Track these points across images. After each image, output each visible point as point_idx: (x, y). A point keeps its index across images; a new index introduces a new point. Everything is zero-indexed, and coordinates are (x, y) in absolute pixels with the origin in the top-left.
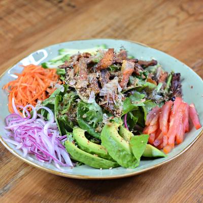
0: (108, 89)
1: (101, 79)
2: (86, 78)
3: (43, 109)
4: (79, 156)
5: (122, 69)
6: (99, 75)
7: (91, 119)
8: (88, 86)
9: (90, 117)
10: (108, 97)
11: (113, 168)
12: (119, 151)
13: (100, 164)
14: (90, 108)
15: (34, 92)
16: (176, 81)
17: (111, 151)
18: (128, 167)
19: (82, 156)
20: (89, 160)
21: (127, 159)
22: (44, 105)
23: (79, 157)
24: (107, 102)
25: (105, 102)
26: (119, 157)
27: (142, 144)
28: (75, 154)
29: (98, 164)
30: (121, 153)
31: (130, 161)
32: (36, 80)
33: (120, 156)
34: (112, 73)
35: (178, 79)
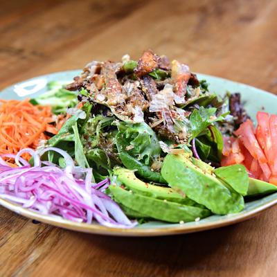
0: (159, 102)
1: (144, 89)
2: (122, 90)
3: (51, 151)
4: (142, 203)
5: (172, 75)
6: (140, 85)
7: (142, 152)
8: (127, 101)
9: (140, 147)
10: (164, 113)
11: (202, 218)
12: (208, 186)
13: (181, 214)
14: (140, 131)
15: (27, 134)
16: (237, 104)
17: (192, 190)
18: (227, 212)
19: (147, 203)
20: (160, 208)
21: (224, 199)
22: (51, 145)
23: (143, 206)
24: (163, 120)
25: (160, 121)
26: (209, 199)
27: (240, 173)
28: (135, 202)
29: (177, 215)
30: (212, 191)
31: (228, 202)
32: (25, 120)
33: (210, 196)
34: (159, 82)
35: (238, 101)
